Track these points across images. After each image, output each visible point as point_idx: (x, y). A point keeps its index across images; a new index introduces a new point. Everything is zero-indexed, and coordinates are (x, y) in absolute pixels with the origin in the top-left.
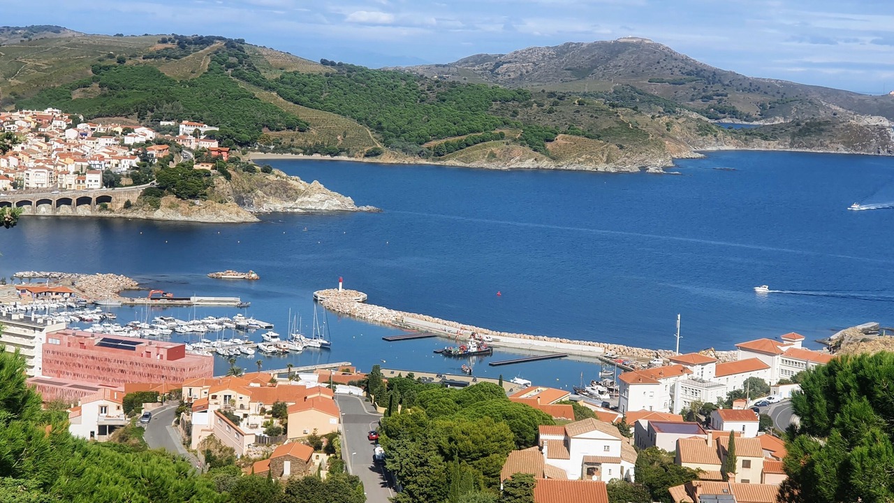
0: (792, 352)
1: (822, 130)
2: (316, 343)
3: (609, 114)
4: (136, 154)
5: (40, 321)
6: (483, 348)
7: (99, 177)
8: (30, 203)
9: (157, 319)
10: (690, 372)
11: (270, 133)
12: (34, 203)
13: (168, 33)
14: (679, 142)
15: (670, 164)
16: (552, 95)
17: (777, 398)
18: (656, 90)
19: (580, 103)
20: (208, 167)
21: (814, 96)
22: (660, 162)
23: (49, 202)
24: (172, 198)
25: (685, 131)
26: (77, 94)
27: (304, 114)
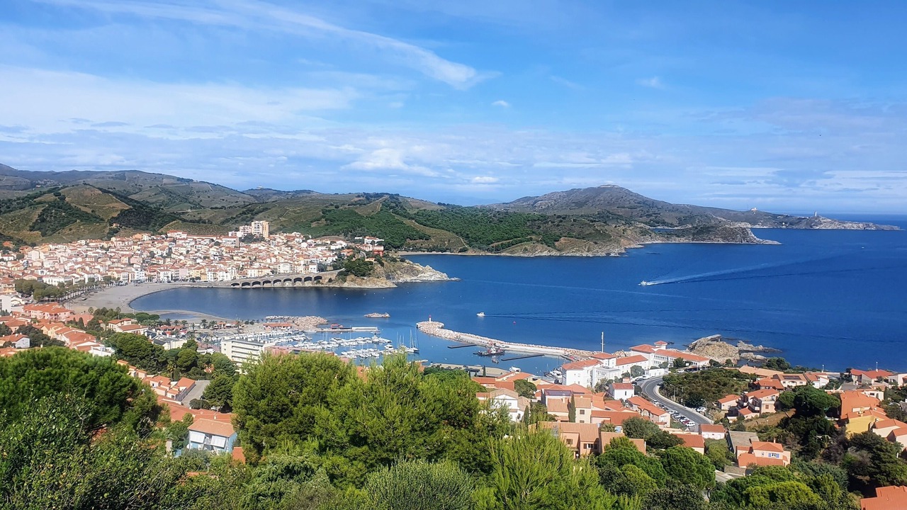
0: (660, 351)
1: (710, 231)
2: (412, 350)
3: (590, 226)
4: (336, 254)
5: (262, 341)
6: (499, 351)
7: (315, 267)
8: (280, 281)
9: (333, 339)
10: (601, 363)
11: (411, 241)
12: (282, 280)
13: (361, 192)
14: (630, 239)
15: (623, 251)
16: (559, 217)
17: (648, 377)
18: (621, 212)
19: (574, 220)
20: (373, 260)
21: (709, 213)
22: (617, 250)
23: (290, 280)
24: (353, 276)
25: (634, 234)
26: (314, 225)
27: (428, 231)
